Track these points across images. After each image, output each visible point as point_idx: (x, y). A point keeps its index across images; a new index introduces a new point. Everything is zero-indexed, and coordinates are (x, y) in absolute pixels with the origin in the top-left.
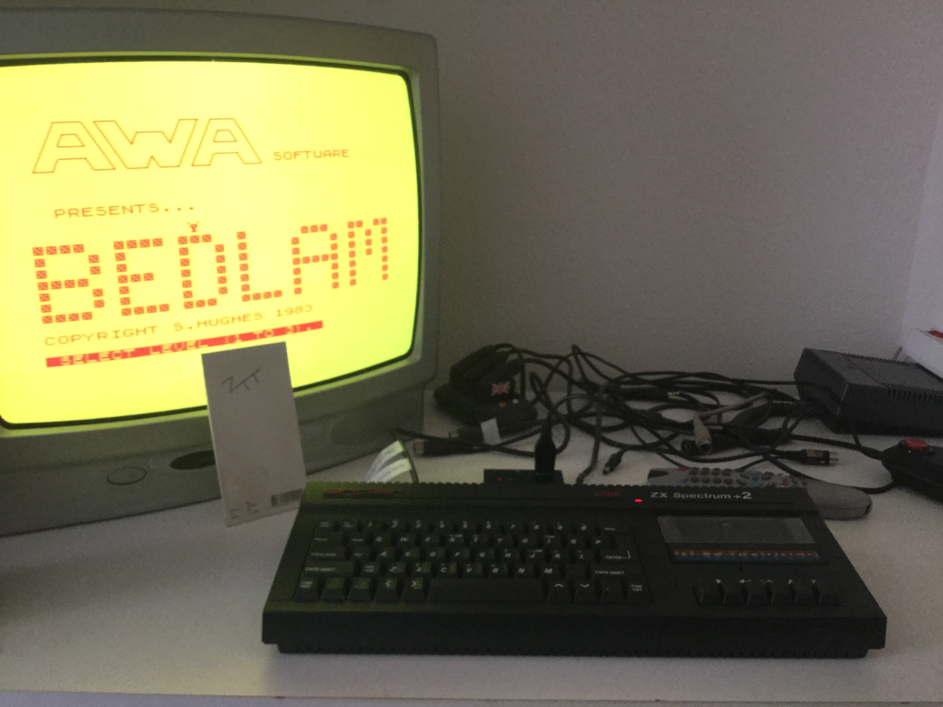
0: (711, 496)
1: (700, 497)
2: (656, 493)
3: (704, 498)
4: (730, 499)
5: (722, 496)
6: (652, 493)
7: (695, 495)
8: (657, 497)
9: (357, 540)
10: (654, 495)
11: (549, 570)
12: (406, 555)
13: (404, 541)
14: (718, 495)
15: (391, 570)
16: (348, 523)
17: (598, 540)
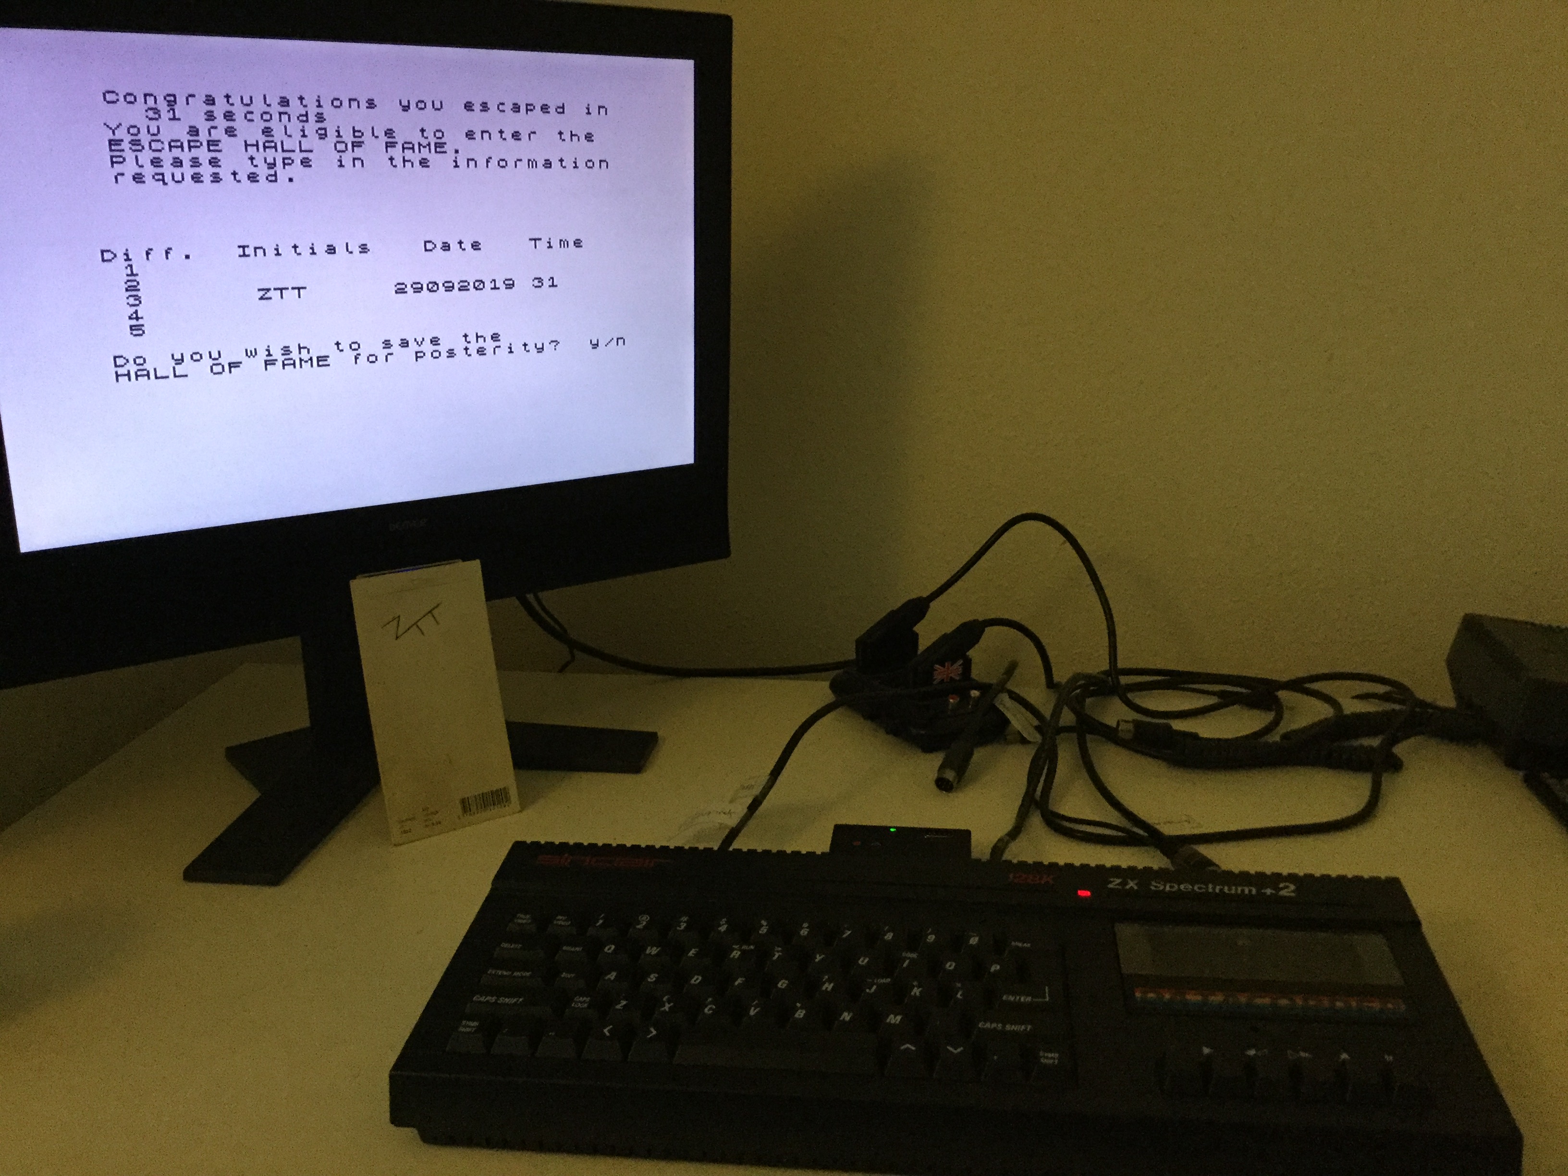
0: (1220, 890)
1: (1197, 890)
2: (1118, 881)
3: (1207, 891)
4: (1254, 896)
5: (1240, 889)
6: (1112, 880)
7: (1191, 887)
8: (1120, 887)
9: (573, 949)
10: (1114, 883)
11: (895, 1017)
12: (649, 980)
13: (652, 953)
14: (1234, 888)
15: (618, 1007)
16: (564, 918)
17: (996, 965)
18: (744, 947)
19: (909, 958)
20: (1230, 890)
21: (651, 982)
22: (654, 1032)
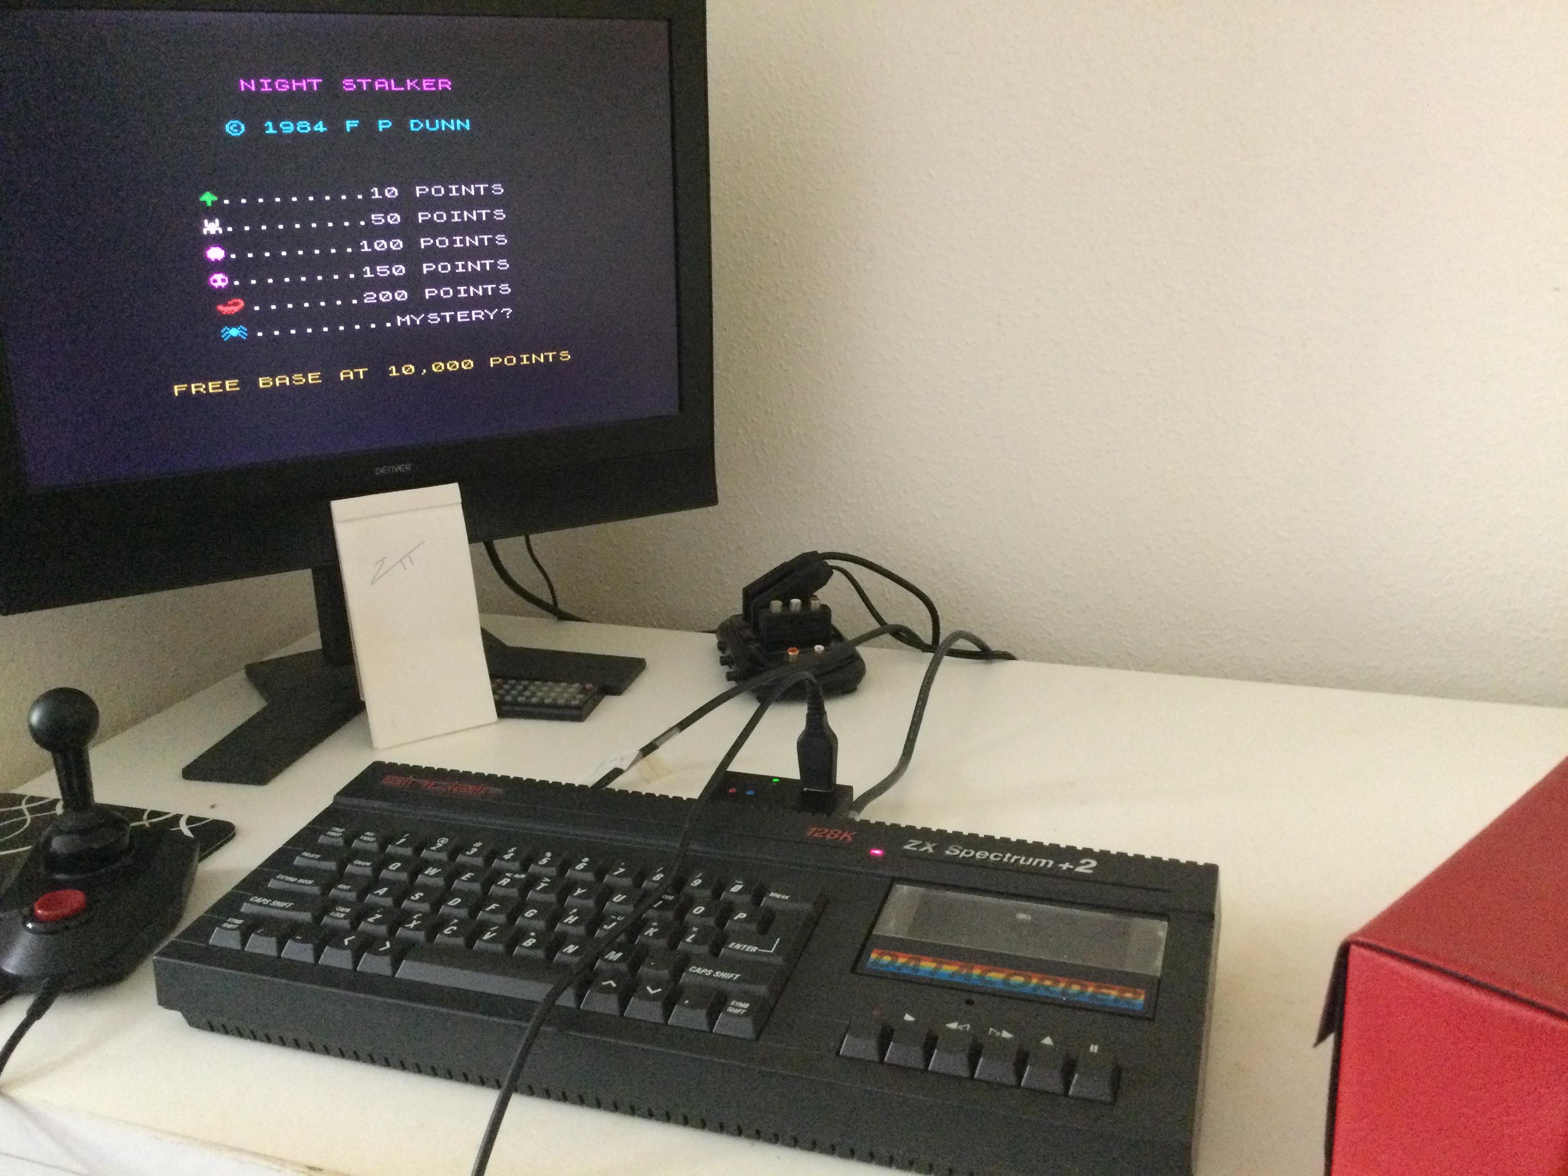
0: (1016, 860)
1: (994, 859)
2: (916, 843)
3: (1001, 860)
4: (1051, 869)
5: (1037, 860)
6: (911, 841)
7: (987, 854)
8: (915, 849)
9: (363, 864)
10: (911, 845)
11: (617, 953)
12: (412, 898)
13: (431, 874)
14: (1031, 860)
15: (371, 920)
16: (372, 834)
17: (741, 914)
18: (517, 876)
19: (664, 900)
20: (1024, 861)
21: (414, 901)
22: (388, 944)
